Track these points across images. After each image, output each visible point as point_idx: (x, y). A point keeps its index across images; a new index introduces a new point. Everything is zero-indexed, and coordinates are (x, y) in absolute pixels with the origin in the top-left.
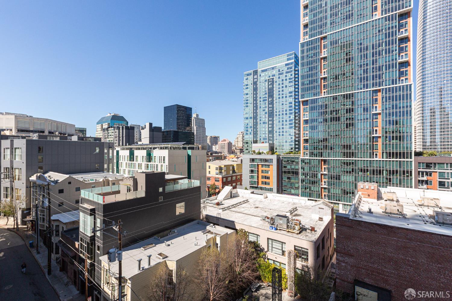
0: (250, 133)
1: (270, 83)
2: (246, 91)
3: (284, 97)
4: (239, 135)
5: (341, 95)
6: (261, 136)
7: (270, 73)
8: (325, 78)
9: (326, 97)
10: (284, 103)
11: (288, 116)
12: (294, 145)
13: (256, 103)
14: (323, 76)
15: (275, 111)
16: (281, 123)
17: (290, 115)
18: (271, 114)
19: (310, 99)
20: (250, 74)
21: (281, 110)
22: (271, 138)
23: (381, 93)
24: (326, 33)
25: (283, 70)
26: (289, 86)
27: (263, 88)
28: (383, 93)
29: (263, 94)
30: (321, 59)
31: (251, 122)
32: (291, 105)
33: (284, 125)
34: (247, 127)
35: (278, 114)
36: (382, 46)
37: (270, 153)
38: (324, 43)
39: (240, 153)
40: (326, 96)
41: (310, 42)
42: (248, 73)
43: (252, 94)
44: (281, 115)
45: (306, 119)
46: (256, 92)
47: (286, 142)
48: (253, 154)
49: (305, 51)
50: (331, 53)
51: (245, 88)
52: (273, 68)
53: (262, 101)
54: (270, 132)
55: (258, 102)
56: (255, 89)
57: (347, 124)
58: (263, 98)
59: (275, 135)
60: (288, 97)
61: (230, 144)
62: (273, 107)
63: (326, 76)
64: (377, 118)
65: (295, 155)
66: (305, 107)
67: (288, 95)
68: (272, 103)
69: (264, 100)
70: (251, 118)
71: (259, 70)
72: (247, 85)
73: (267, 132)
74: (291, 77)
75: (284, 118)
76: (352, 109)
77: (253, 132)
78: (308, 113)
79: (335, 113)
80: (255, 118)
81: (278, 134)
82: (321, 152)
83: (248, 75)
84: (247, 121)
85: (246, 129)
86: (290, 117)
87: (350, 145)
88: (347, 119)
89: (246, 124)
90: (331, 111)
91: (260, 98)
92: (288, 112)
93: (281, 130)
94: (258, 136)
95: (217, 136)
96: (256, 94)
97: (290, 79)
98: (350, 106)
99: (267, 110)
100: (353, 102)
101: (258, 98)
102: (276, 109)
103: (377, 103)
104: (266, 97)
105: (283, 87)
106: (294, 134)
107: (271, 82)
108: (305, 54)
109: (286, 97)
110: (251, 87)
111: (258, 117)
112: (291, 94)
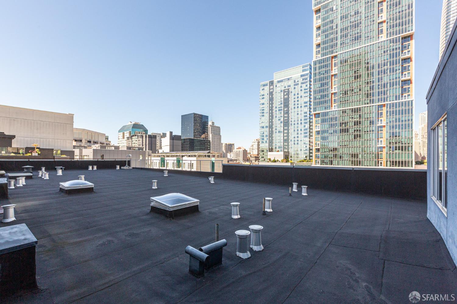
0: (266, 142)
1: (285, 94)
2: (262, 101)
3: (299, 107)
4: (254, 142)
5: (350, 109)
6: (276, 145)
7: (286, 84)
8: (335, 93)
9: (336, 111)
10: (299, 113)
11: (303, 125)
12: (308, 153)
13: (272, 113)
14: (333, 91)
15: (290, 121)
16: (296, 132)
17: (305, 125)
18: (286, 123)
19: (321, 113)
20: (267, 85)
21: (296, 120)
22: (287, 147)
23: (386, 107)
24: (336, 52)
25: (298, 81)
26: (305, 97)
27: (278, 98)
28: (387, 108)
29: (279, 104)
30: (332, 76)
31: (266, 131)
32: (306, 114)
33: (299, 134)
34: (263, 136)
35: (293, 123)
36: (387, 65)
37: (285, 160)
38: (335, 62)
39: (256, 161)
40: (336, 109)
41: (321, 61)
42: (264, 84)
43: (267, 104)
44: (296, 124)
45: (318, 130)
46: (272, 102)
47: (301, 150)
48: (268, 162)
49: (317, 68)
50: (341, 71)
51: (261, 98)
52: (288, 79)
53: (277, 111)
54: (285, 141)
55: (274, 111)
56: (271, 99)
57: (355, 135)
58: (279, 108)
59: (290, 144)
60: (303, 107)
61: (245, 152)
62: (288, 117)
63: (336, 91)
64: (382, 130)
65: (308, 163)
66: (317, 119)
67: (303, 105)
68: (288, 113)
69: (279, 110)
70: (267, 127)
71: (275, 81)
72: (263, 95)
73: (282, 141)
74: (306, 88)
75: (299, 127)
76: (360, 122)
77: (268, 140)
78: (319, 125)
79: (344, 125)
80: (271, 127)
81: (293, 142)
82: (332, 161)
83: (264, 85)
84: (263, 130)
85: (262, 138)
86: (305, 126)
87: (357, 154)
88: (355, 131)
89: (262, 133)
90: (341, 123)
91: (276, 107)
92: (303, 122)
93: (296, 139)
94: (274, 145)
95: (231, 143)
96: (272, 104)
97: (305, 89)
98: (357, 119)
99: (282, 119)
100: (360, 115)
101: (274, 108)
102: (292, 119)
103: (382, 117)
104: (282, 107)
105: (298, 97)
106: (308, 143)
107: (287, 92)
108: (317, 71)
109: (301, 107)
110: (267, 97)
111: (274, 126)
112: (306, 104)
